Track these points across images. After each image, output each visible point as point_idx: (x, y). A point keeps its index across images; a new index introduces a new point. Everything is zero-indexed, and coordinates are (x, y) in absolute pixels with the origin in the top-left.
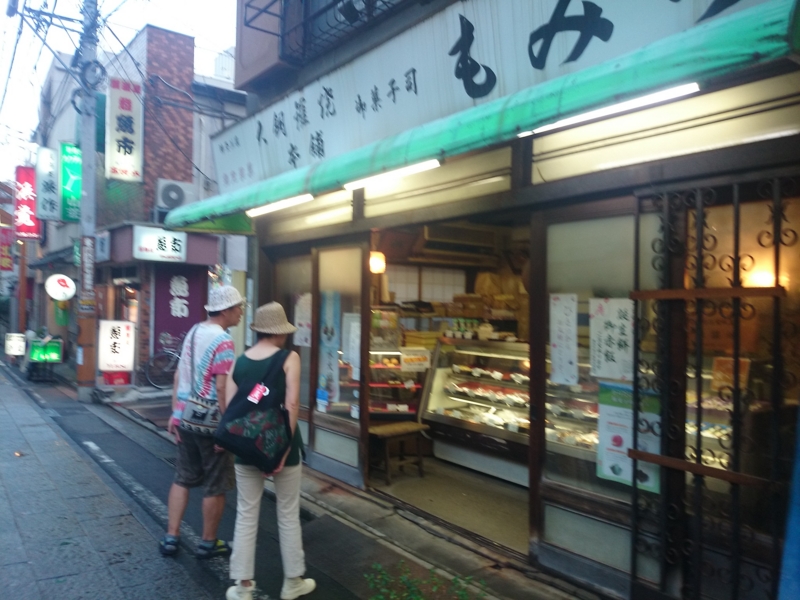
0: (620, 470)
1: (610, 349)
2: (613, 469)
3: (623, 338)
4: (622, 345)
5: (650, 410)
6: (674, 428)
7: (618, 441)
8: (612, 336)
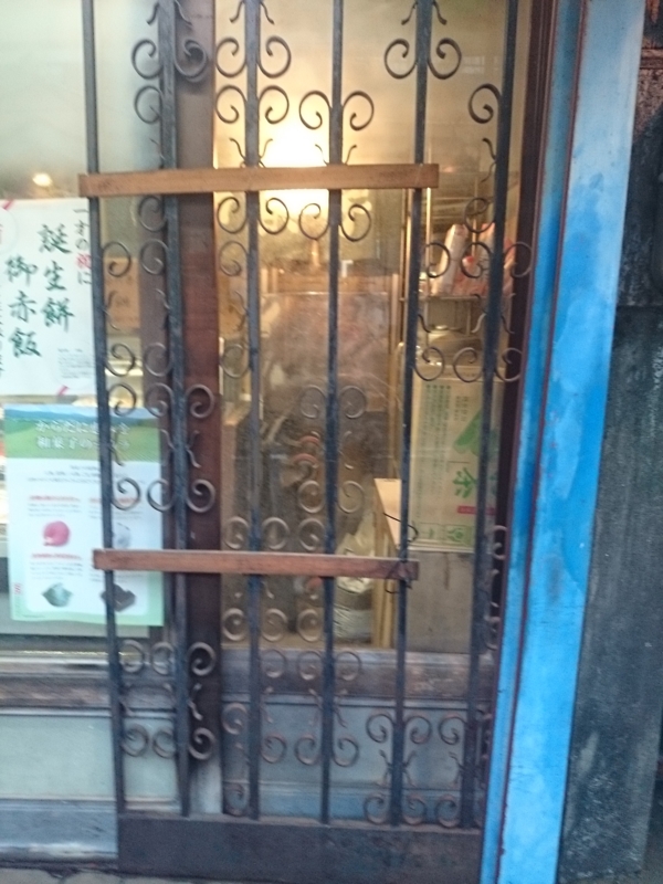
0: (67, 594)
1: (25, 328)
2: (50, 596)
3: (57, 296)
4: (57, 313)
5: (138, 455)
6: (201, 487)
7: (58, 534)
8: (30, 295)
